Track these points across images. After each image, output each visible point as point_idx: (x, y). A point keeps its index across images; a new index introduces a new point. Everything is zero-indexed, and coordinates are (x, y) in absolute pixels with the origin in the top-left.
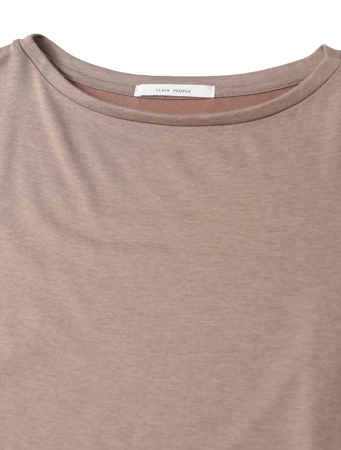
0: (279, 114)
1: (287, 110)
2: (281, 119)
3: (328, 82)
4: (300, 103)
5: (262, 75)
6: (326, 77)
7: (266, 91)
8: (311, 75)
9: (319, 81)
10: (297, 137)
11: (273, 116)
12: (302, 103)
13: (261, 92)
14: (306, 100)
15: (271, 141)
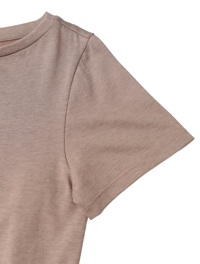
0: (14, 54)
1: (19, 52)
2: (15, 57)
3: (46, 34)
4: (28, 48)
5: (7, 30)
6: (44, 31)
7: (8, 40)
8: (35, 30)
9: (40, 33)
10: (25, 69)
11: (11, 55)
12: (29, 47)
13: (5, 40)
14: (31, 45)
15: (8, 71)
